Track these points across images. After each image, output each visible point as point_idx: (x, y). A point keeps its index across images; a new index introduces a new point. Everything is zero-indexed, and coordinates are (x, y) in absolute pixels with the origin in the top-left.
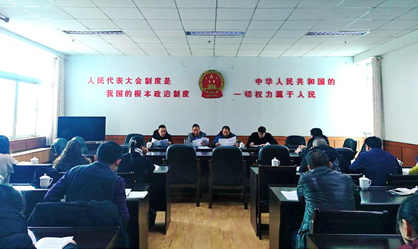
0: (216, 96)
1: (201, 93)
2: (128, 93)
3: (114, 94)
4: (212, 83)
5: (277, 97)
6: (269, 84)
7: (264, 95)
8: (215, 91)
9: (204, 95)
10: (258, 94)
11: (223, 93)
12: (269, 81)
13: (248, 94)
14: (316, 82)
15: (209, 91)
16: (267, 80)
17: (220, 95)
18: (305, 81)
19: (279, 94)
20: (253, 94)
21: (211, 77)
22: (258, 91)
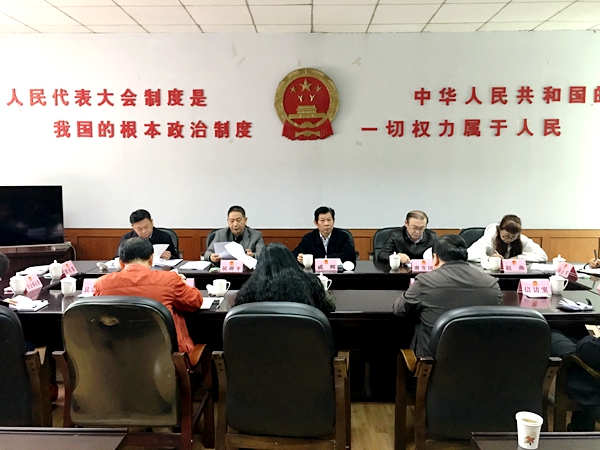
0: (318, 134)
1: (280, 127)
2: (106, 129)
3: (73, 130)
4: (306, 102)
5: (467, 133)
6: (447, 102)
7: (435, 129)
8: (314, 121)
9: (289, 132)
10: (421, 129)
11: (335, 127)
12: (448, 95)
13: (395, 129)
14: (565, 95)
15: (299, 121)
16: (442, 92)
17: (326, 131)
18: (538, 95)
19: (472, 128)
20: (409, 128)
21: (305, 86)
22: (421, 120)
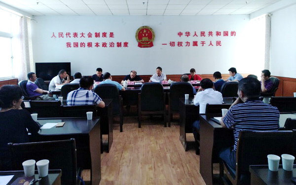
0: (149, 46)
1: (137, 44)
2: (82, 44)
3: (72, 45)
4: (145, 36)
7: (184, 44)
8: (147, 42)
9: (140, 45)
10: (180, 44)
11: (154, 43)
12: (188, 34)
13: (172, 44)
14: (222, 34)
15: (143, 42)
17: (151, 45)
18: (214, 34)
19: (195, 44)
20: (176, 44)
21: (145, 31)
22: (180, 41)
